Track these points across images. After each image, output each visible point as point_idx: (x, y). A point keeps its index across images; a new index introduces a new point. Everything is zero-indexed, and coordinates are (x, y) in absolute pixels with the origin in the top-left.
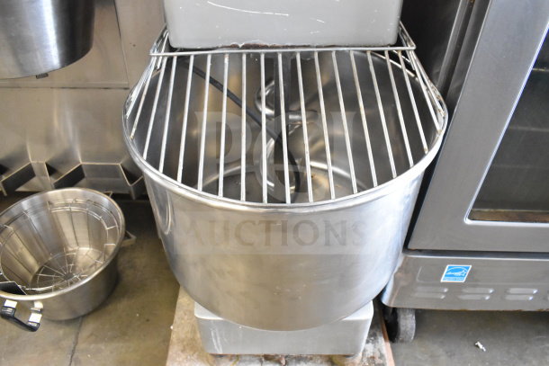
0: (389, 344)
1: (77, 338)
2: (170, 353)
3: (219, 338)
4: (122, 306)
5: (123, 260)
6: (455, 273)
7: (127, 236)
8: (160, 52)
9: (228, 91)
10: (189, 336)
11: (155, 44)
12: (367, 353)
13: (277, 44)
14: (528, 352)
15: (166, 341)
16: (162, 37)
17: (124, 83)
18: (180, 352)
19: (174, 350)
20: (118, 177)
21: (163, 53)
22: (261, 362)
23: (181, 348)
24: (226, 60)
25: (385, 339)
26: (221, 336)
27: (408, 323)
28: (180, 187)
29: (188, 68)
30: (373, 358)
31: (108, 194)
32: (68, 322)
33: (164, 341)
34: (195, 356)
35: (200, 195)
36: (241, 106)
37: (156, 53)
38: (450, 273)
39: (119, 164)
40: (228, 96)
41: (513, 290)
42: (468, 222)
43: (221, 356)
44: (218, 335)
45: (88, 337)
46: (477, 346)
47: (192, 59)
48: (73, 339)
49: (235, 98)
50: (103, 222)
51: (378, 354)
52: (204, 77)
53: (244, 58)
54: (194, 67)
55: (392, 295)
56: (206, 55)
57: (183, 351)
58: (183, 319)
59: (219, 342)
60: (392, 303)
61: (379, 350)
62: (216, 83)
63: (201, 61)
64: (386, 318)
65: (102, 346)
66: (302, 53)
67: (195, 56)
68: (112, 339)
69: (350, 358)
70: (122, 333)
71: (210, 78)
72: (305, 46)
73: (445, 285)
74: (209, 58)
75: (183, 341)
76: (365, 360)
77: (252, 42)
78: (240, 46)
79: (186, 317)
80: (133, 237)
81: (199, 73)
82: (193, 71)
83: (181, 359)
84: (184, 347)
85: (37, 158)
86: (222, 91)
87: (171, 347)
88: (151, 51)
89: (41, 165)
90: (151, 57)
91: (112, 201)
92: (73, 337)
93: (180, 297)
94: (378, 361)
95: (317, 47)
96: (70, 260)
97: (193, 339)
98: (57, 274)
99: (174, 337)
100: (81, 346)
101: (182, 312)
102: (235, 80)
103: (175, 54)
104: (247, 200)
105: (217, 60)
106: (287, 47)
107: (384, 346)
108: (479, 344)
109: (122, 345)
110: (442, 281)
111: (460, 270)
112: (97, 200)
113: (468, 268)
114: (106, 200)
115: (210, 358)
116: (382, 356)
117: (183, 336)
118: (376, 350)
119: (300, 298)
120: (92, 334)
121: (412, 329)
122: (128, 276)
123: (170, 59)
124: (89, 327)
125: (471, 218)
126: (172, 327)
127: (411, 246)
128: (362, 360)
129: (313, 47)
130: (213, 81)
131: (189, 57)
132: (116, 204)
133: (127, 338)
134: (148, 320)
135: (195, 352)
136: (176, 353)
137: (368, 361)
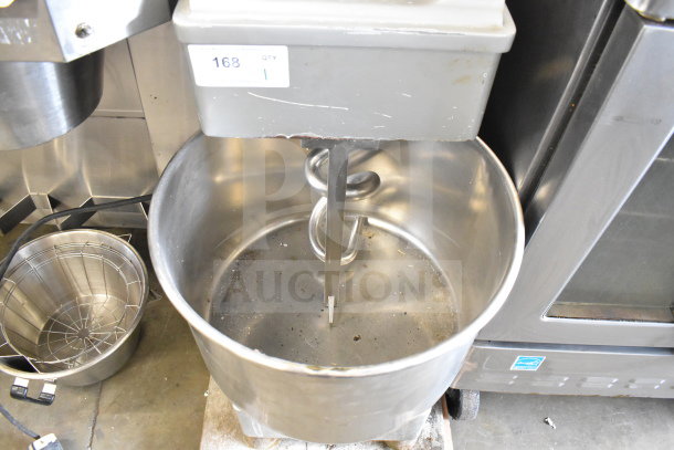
0: (448, 422)
1: (97, 406)
2: (204, 431)
4: (148, 367)
6: (526, 363)
10: (225, 410)
12: (424, 434)
14: (602, 431)
15: (200, 411)
18: (215, 430)
19: (209, 426)
23: (217, 424)
25: (444, 416)
27: (470, 402)
30: (430, 439)
32: (87, 388)
33: (197, 411)
34: (233, 433)
38: (521, 363)
41: (590, 379)
45: (111, 405)
46: (547, 423)
48: (94, 409)
50: (122, 274)
51: (435, 436)
57: (219, 428)
61: (437, 431)
65: (127, 416)
68: (139, 407)
70: (149, 402)
73: (514, 372)
75: (219, 416)
76: (421, 442)
83: (217, 438)
84: (220, 423)
85: (37, 189)
87: (205, 424)
89: (42, 198)
91: (132, 248)
92: (92, 405)
94: (435, 443)
96: (85, 311)
97: (230, 414)
98: (70, 331)
99: (208, 411)
100: (103, 416)
107: (444, 424)
108: (549, 420)
109: (149, 414)
110: (511, 369)
111: (533, 360)
112: (114, 246)
113: (541, 359)
116: (439, 438)
117: (219, 410)
118: (434, 430)
120: (114, 402)
124: (110, 394)
125: (548, 315)
126: (206, 395)
128: (417, 442)
132: (136, 254)
133: (154, 406)
134: (178, 385)
135: (232, 430)
136: (212, 431)
137: (424, 443)
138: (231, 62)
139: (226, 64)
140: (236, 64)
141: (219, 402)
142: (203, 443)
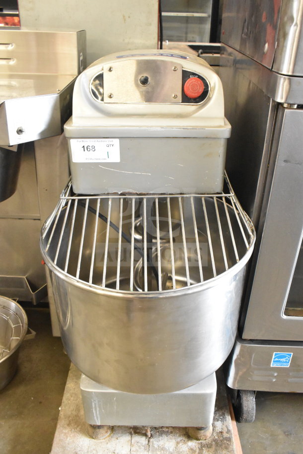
0: (235, 423)
2: (58, 426)
3: (98, 409)
4: (20, 391)
5: (22, 355)
6: (281, 359)
7: (28, 332)
8: (65, 196)
9: (110, 222)
10: (74, 413)
11: (63, 191)
12: (216, 429)
13: (144, 192)
15: (55, 419)
16: (68, 186)
17: (37, 215)
18: (66, 426)
20: (22, 287)
21: (67, 197)
22: (131, 434)
23: (67, 422)
24: (110, 203)
25: (232, 419)
26: (100, 408)
27: (249, 404)
28: (78, 282)
29: (85, 207)
30: (221, 432)
31: (15, 300)
33: (53, 419)
35: (90, 286)
36: (118, 232)
37: (63, 197)
38: (277, 359)
39: (25, 277)
40: (110, 225)
42: (285, 317)
43: (99, 427)
44: (97, 406)
47: (88, 201)
49: (114, 227)
50: (10, 322)
51: (225, 430)
52: (95, 213)
53: (122, 201)
54: (89, 206)
55: (235, 379)
56: (97, 199)
57: (68, 425)
58: (69, 400)
59: (98, 413)
60: (236, 386)
61: (227, 426)
62: (103, 217)
63: (93, 202)
64: (233, 402)
65: (2, 422)
66: (159, 199)
67: (90, 199)
68: (11, 417)
69: (202, 431)
71: (99, 213)
72: (162, 194)
73: (275, 369)
74: (99, 201)
75: (69, 417)
76: (215, 434)
77: (127, 191)
78: (119, 193)
79: (72, 398)
80: (34, 333)
81: (92, 210)
82: (88, 209)
83: (67, 431)
84: (70, 421)
86: (107, 222)
87: (59, 421)
88: (61, 195)
90: (60, 199)
91: (18, 304)
93: (68, 383)
94: (225, 435)
95: (170, 194)
97: (77, 416)
99: (62, 414)
101: (69, 395)
102: (115, 214)
103: (77, 198)
104: (120, 289)
105: (104, 202)
106: (150, 194)
107: (230, 424)
109: (18, 421)
110: (271, 366)
111: (284, 357)
112: (5, 305)
113: (290, 355)
114: (13, 305)
115: (90, 430)
116: (229, 431)
117: (69, 413)
118: (224, 427)
119: (157, 364)
121: (253, 409)
122: (26, 368)
123: (73, 201)
125: (286, 314)
126: (60, 409)
127: (244, 336)
128: (212, 434)
129: (167, 194)
130: (100, 216)
131: (85, 200)
132: (21, 307)
133: (23, 416)
134: (40, 403)
135: (78, 426)
136: (63, 427)
137: (217, 435)
138: (91, 148)
139: (89, 149)
140: (93, 150)
141: (70, 407)
142: (57, 434)
